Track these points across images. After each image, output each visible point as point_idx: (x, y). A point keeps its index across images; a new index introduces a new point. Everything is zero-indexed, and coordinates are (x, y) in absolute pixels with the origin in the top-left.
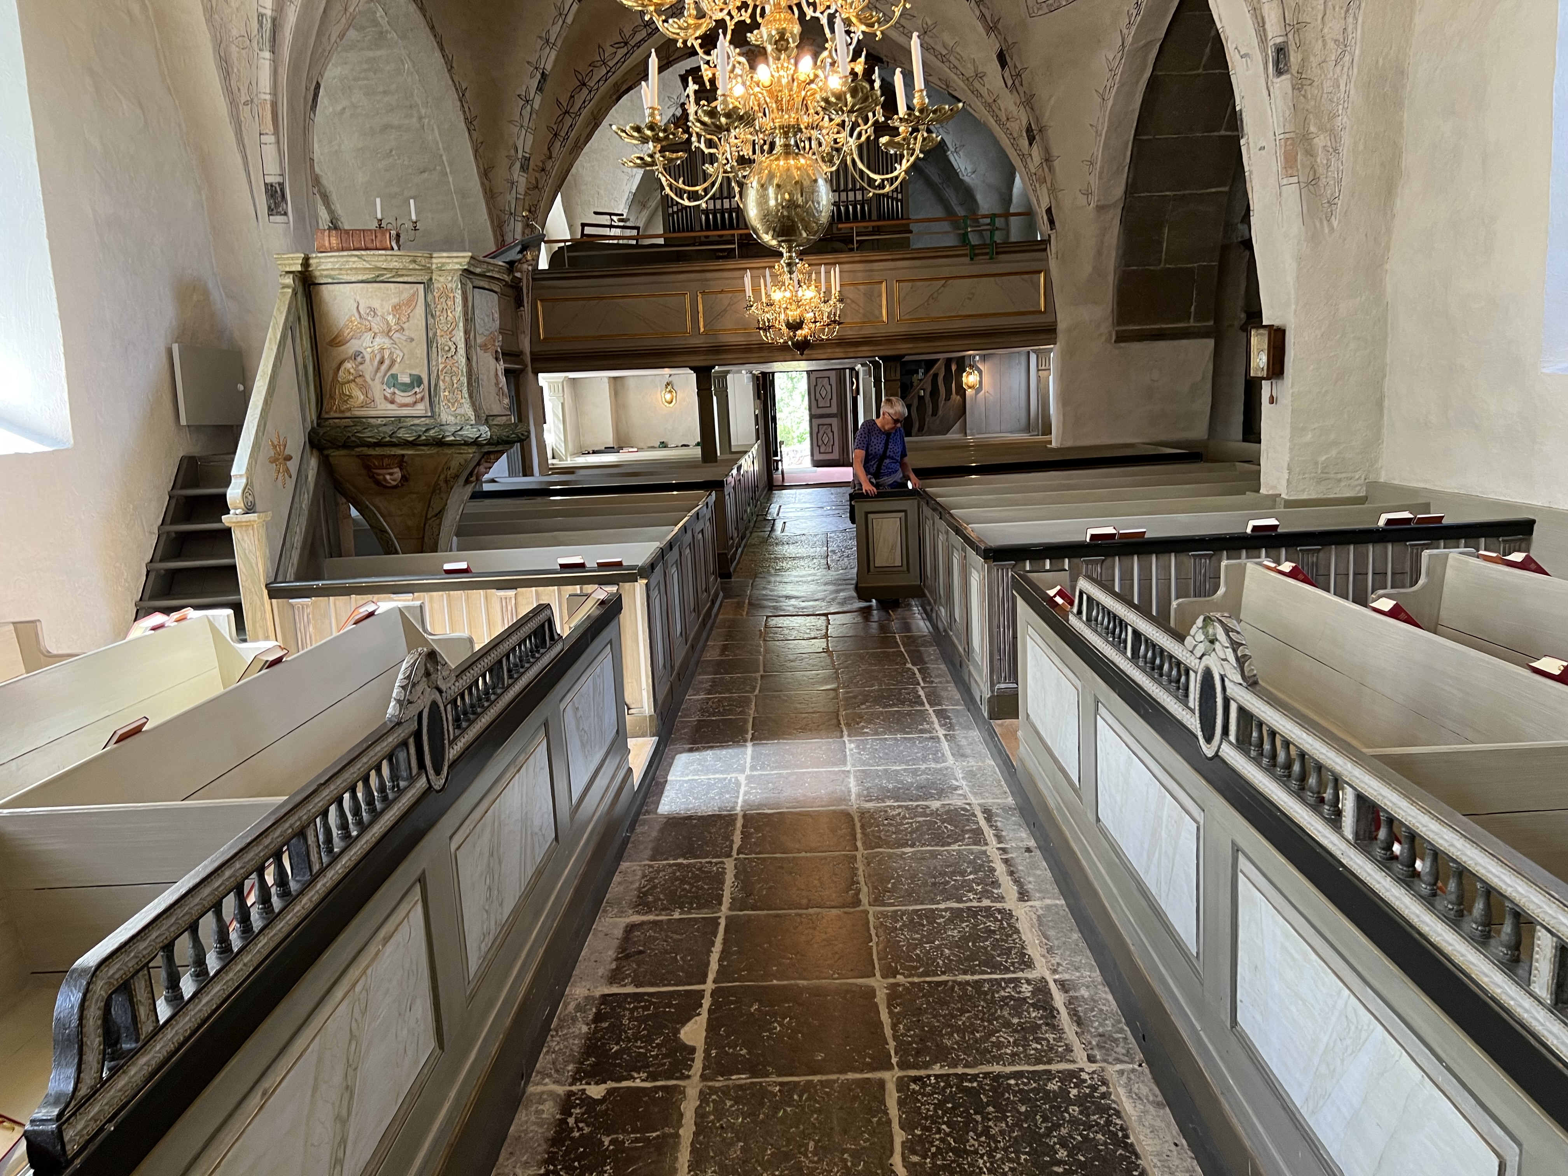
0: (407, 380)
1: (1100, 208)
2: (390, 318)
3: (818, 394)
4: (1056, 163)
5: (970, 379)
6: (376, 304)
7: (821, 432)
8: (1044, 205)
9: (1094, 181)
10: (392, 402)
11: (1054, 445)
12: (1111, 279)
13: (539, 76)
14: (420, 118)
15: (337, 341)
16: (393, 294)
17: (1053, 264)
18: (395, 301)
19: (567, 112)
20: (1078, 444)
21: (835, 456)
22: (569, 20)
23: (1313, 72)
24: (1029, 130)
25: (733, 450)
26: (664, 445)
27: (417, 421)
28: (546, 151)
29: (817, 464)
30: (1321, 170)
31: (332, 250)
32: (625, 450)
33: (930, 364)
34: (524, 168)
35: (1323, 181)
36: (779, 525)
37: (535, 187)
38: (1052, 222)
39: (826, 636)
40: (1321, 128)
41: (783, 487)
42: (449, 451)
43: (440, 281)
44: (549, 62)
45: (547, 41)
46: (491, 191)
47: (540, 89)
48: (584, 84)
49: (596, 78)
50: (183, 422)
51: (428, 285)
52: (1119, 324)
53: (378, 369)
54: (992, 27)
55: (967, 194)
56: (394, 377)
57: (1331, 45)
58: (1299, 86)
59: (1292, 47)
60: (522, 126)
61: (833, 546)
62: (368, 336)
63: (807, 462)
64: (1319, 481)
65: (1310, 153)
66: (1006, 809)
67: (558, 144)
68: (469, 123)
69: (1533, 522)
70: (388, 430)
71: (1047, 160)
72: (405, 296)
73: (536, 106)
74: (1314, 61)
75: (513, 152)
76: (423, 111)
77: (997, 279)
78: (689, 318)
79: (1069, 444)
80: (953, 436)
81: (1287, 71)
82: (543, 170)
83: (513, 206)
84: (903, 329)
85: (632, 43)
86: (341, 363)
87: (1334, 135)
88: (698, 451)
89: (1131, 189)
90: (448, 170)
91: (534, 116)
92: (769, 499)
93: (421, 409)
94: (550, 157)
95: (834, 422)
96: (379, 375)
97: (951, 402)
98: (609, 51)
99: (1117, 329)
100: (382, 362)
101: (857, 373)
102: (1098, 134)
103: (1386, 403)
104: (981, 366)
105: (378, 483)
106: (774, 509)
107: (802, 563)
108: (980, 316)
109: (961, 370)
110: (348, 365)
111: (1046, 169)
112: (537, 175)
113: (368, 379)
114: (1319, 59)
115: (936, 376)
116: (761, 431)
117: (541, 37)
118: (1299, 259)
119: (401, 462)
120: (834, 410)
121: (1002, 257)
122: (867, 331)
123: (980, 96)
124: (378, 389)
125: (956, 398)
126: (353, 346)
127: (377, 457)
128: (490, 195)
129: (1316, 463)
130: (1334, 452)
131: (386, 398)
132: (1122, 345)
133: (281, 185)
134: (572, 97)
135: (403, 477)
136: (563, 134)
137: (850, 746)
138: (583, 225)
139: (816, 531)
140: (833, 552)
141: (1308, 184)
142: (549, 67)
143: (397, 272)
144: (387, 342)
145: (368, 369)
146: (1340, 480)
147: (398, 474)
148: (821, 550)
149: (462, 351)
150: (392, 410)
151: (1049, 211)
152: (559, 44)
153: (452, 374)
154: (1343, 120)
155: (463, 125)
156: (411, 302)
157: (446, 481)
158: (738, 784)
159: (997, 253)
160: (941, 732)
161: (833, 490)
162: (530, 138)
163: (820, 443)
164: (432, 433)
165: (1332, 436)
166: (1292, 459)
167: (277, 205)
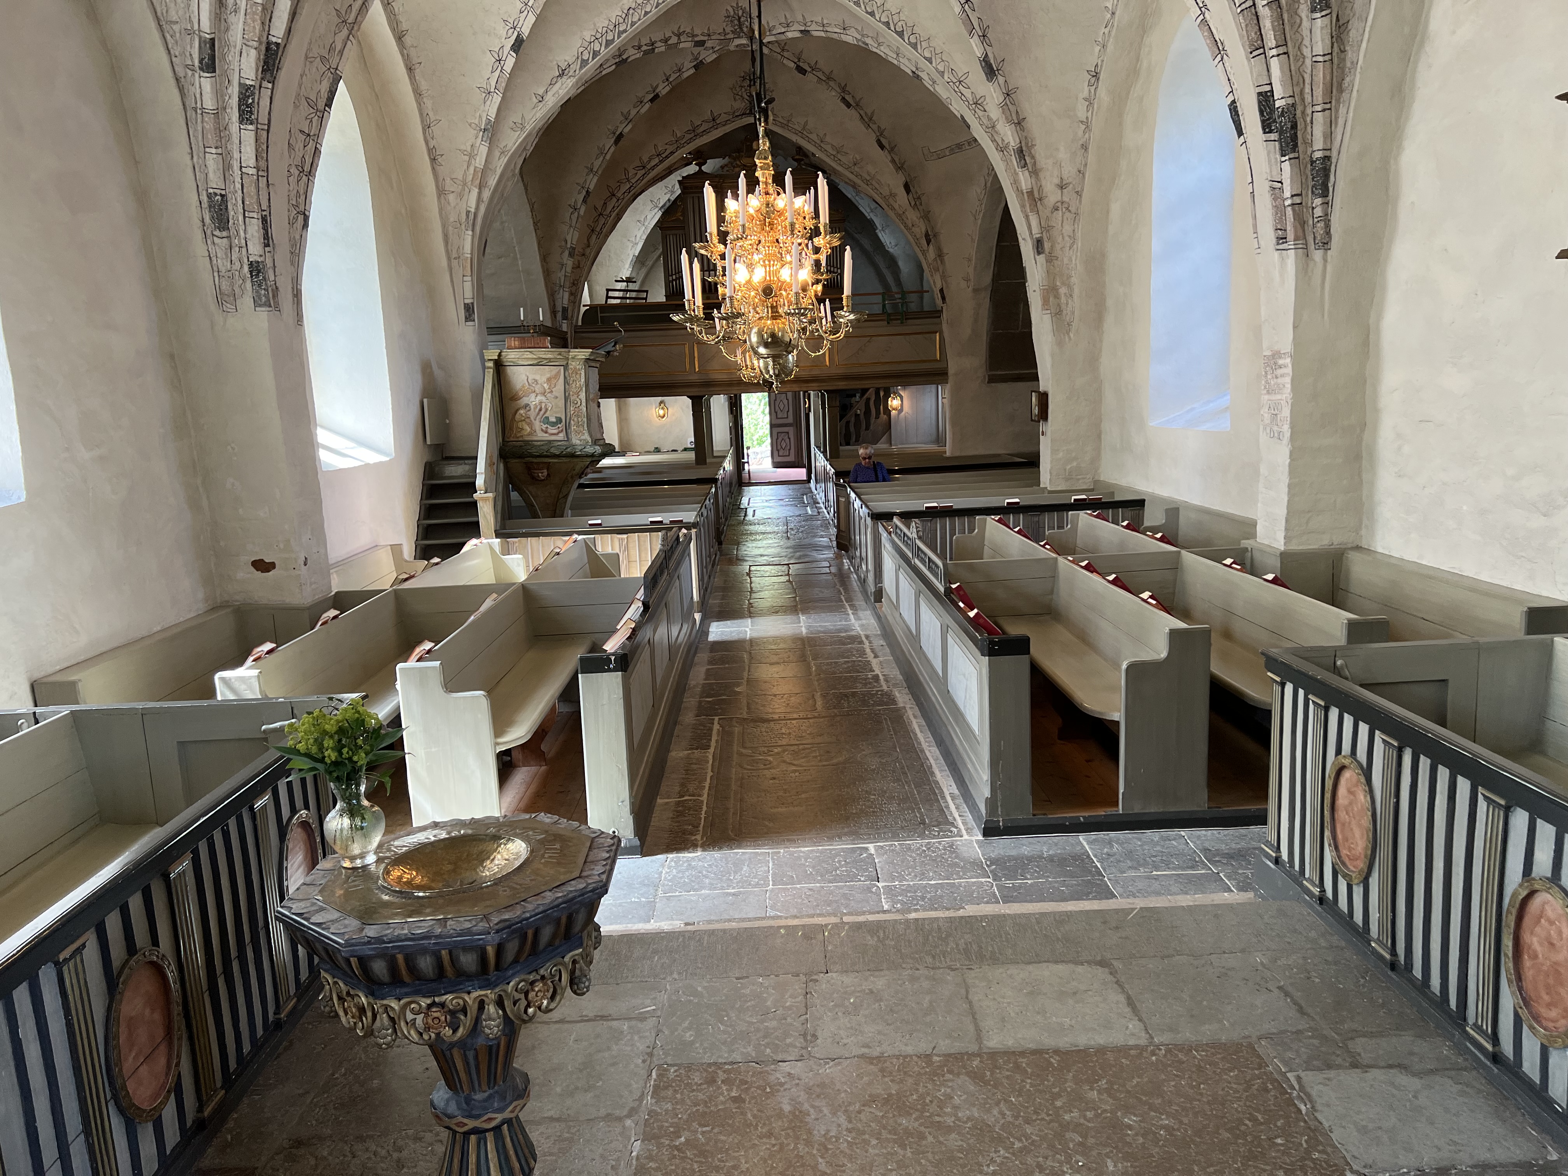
0: (554, 420)
1: (976, 291)
2: (545, 385)
3: (777, 408)
4: (946, 258)
5: (894, 403)
6: (538, 377)
7: (780, 439)
8: (939, 286)
9: (971, 270)
10: (546, 432)
11: (948, 454)
12: (984, 338)
13: (584, 193)
14: (502, 223)
15: (515, 398)
16: (547, 372)
17: (945, 327)
18: (548, 376)
19: (601, 214)
20: (963, 454)
21: (791, 458)
22: (608, 157)
23: (1057, 252)
24: (927, 235)
25: (715, 454)
26: (657, 450)
27: (560, 443)
28: (586, 241)
29: (777, 465)
30: (1063, 307)
31: (516, 348)
32: (629, 454)
33: (864, 391)
34: (571, 255)
35: (1064, 312)
36: (750, 512)
37: (577, 267)
38: (943, 298)
39: (788, 575)
40: (1063, 284)
41: (750, 484)
42: (575, 460)
43: (573, 365)
44: (592, 182)
45: (592, 170)
46: (547, 270)
47: (585, 201)
48: (614, 195)
49: (623, 190)
50: (428, 442)
51: (566, 367)
52: (991, 370)
53: (538, 414)
54: (899, 167)
55: (892, 261)
56: (547, 418)
57: (1067, 238)
58: (1050, 260)
59: (1045, 239)
60: (571, 226)
61: (791, 525)
62: (533, 395)
63: (767, 463)
64: (1067, 479)
65: (1057, 297)
66: (876, 635)
67: (594, 237)
68: (535, 224)
69: (1144, 501)
70: (545, 448)
71: (939, 256)
72: (554, 373)
73: (582, 213)
74: (1058, 247)
75: (563, 243)
76: (504, 218)
77: (907, 337)
78: (687, 360)
79: (957, 454)
80: (882, 446)
81: (1043, 253)
82: (583, 255)
83: (562, 281)
84: (841, 371)
85: (649, 167)
86: (518, 410)
87: (1070, 287)
88: (692, 455)
89: (996, 278)
90: (518, 256)
91: (580, 220)
92: (740, 494)
93: (561, 436)
94: (589, 246)
95: (791, 430)
96: (539, 417)
97: (879, 421)
98: (632, 172)
99: (990, 373)
100: (540, 410)
101: (809, 395)
102: (973, 241)
103: (1103, 436)
104: (902, 393)
105: (533, 478)
106: (745, 501)
107: (770, 536)
108: (896, 362)
109: (887, 396)
110: (522, 412)
111: (939, 262)
112: (579, 258)
113: (532, 419)
114: (1060, 246)
115: (868, 400)
116: (734, 439)
117: (587, 167)
118: (1053, 355)
119: (548, 466)
120: (790, 420)
121: (910, 321)
122: (816, 372)
123: (893, 209)
124: (537, 425)
125: (883, 417)
126: (525, 401)
127: (537, 463)
128: (547, 273)
129: (1065, 470)
130: (1075, 464)
131: (542, 430)
132: (993, 384)
133: (473, 304)
134: (605, 203)
135: (548, 475)
136: (598, 229)
137: (802, 618)
138: (608, 290)
139: (779, 516)
140: (792, 529)
141: (1056, 314)
142: (592, 187)
143: (550, 360)
144: (543, 398)
145: (532, 414)
146: (1079, 479)
147: (546, 474)
148: (782, 528)
149: (584, 404)
150: (546, 437)
151: (941, 291)
152: (600, 172)
153: (578, 416)
154: (1074, 280)
155: (532, 227)
156: (557, 376)
157: (572, 477)
158: (746, 632)
159: (906, 319)
160: (850, 612)
161: (790, 486)
162: (576, 234)
163: (779, 447)
164: (568, 450)
165: (1074, 454)
166: (1052, 468)
167: (470, 316)
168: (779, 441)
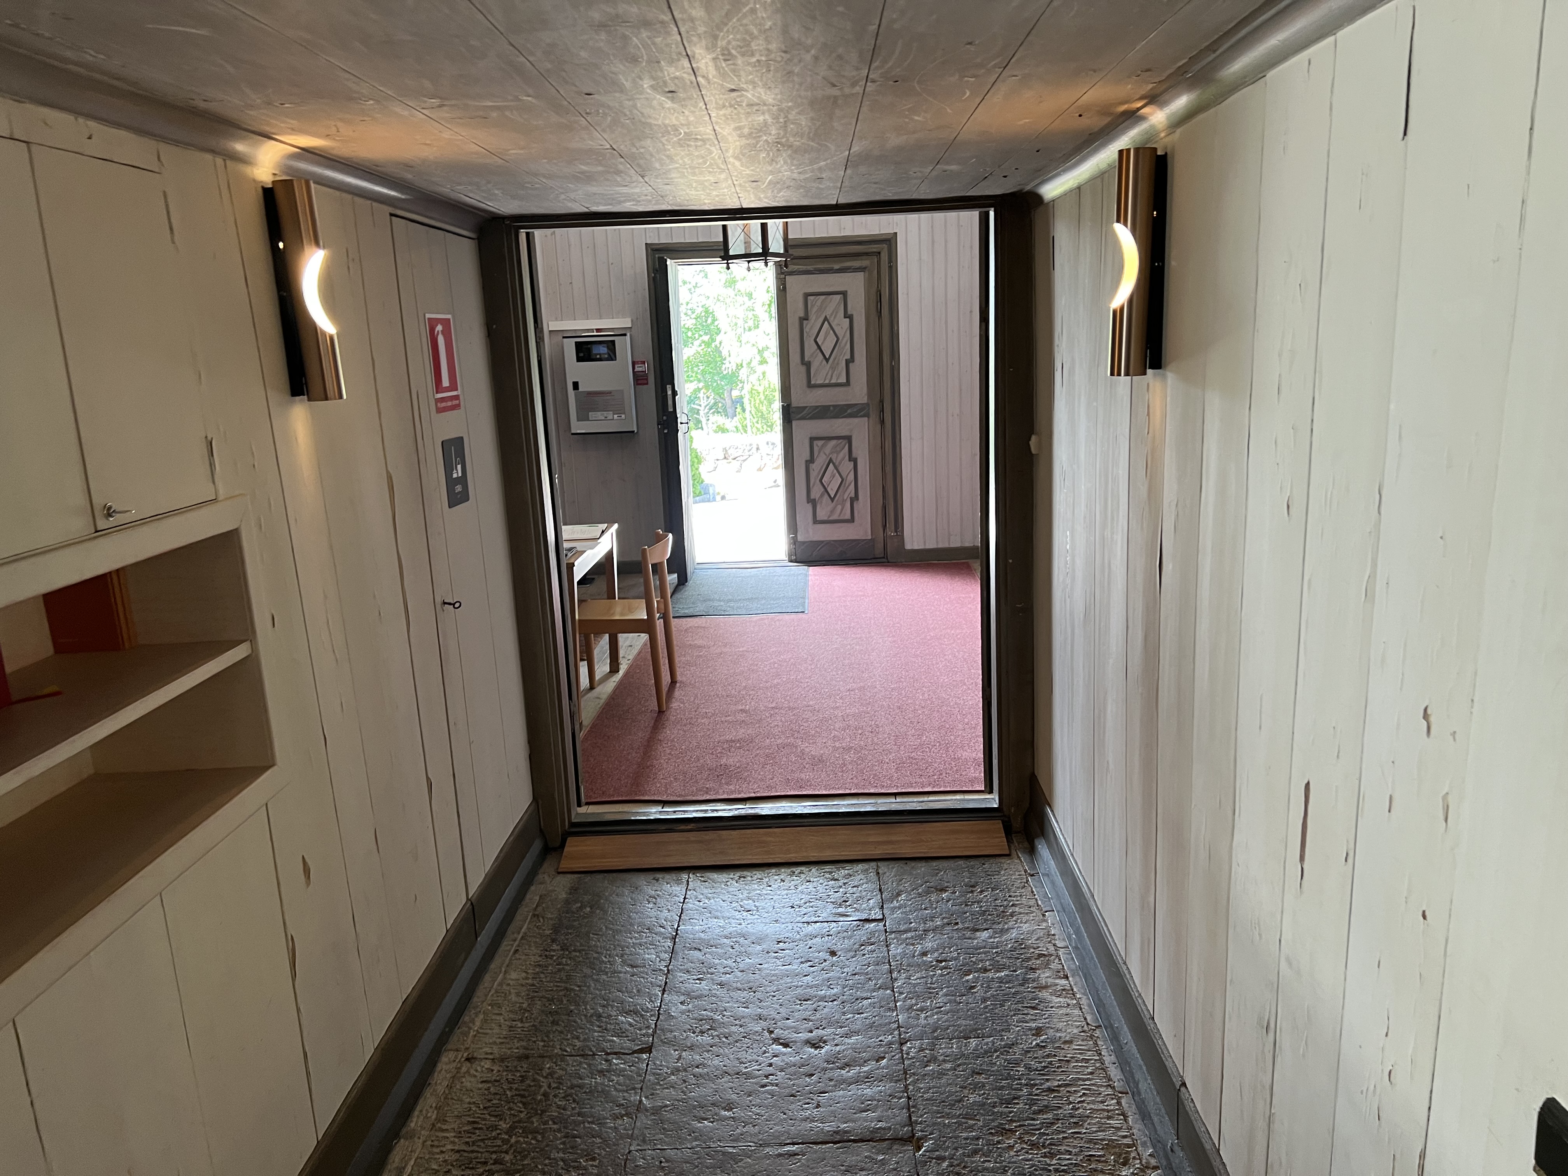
7: (819, 461)
21: (860, 535)
29: (808, 556)
95: (860, 429)
120: (859, 393)
163: (816, 492)
168: (816, 468)
